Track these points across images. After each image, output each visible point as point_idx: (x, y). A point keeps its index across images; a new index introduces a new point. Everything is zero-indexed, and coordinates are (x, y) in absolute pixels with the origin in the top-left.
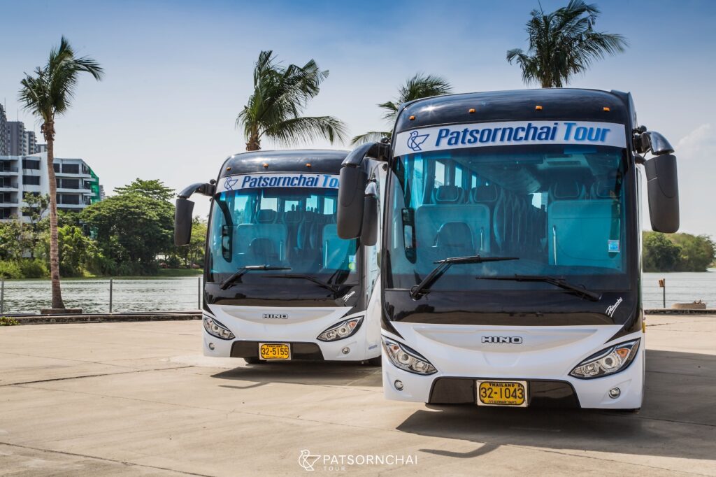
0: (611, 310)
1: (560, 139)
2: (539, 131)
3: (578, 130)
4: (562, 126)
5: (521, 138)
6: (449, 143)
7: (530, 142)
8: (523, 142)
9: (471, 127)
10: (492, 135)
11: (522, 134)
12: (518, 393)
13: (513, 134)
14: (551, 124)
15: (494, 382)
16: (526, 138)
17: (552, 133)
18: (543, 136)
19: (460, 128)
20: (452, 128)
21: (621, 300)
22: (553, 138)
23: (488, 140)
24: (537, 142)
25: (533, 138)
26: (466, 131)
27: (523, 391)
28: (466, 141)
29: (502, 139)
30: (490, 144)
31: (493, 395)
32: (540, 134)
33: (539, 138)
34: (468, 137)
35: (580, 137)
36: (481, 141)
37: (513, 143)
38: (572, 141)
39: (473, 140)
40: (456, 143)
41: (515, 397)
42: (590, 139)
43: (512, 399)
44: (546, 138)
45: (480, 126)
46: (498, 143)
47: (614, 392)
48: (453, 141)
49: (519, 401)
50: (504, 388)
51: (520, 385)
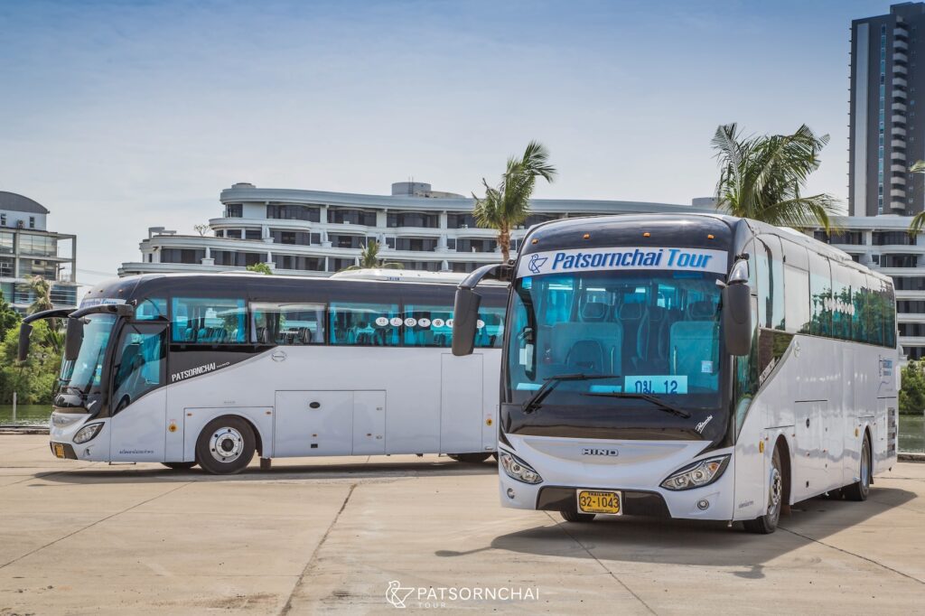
1: (663, 265)
4: (667, 252)
6: (564, 267)
7: (636, 267)
8: (630, 267)
9: (584, 252)
10: (602, 259)
11: (629, 259)
12: (614, 502)
13: (622, 259)
14: (656, 250)
15: (593, 491)
16: (633, 263)
17: (656, 259)
18: (649, 262)
19: (574, 252)
20: (569, 253)
21: (711, 417)
22: (657, 264)
23: (598, 264)
24: (643, 267)
25: (639, 264)
26: (580, 255)
27: (618, 500)
28: (579, 265)
29: (611, 264)
30: (600, 268)
31: (592, 503)
32: (646, 260)
33: (645, 264)
34: (581, 261)
35: (683, 263)
36: (592, 265)
37: (621, 267)
38: (675, 267)
39: (585, 264)
40: (570, 266)
41: (611, 506)
42: (692, 265)
43: (608, 508)
44: (651, 264)
45: (593, 251)
46: (607, 267)
47: (703, 504)
48: (568, 265)
49: (615, 510)
50: (601, 498)
51: (616, 495)
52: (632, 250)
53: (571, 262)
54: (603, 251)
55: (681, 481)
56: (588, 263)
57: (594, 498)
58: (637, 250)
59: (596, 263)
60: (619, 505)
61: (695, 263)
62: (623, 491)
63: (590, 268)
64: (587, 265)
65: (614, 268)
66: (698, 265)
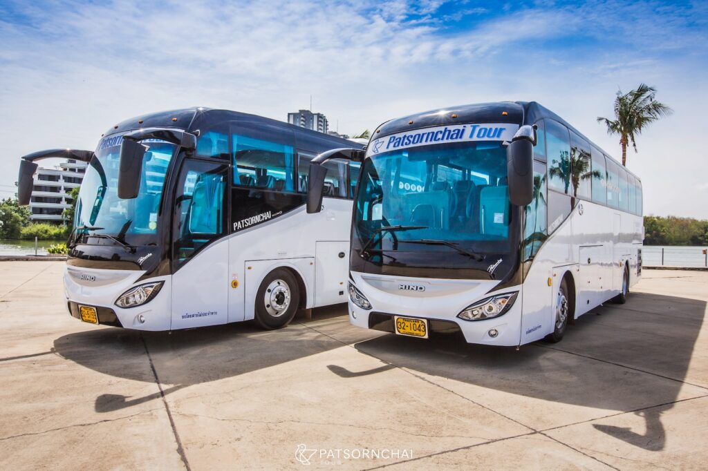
0: (492, 268)
1: (466, 138)
2: (452, 133)
3: (480, 130)
4: (469, 128)
5: (439, 139)
6: (394, 146)
7: (445, 141)
8: (440, 142)
9: (408, 134)
10: (420, 137)
11: (440, 136)
12: (422, 328)
13: (434, 136)
14: (461, 127)
15: (406, 318)
16: (443, 139)
17: (460, 133)
18: (455, 136)
19: (401, 135)
20: (397, 136)
21: (501, 260)
22: (461, 137)
23: (417, 142)
24: (450, 141)
25: (447, 139)
26: (405, 136)
27: (425, 326)
28: (404, 144)
29: (426, 141)
30: (419, 144)
31: (405, 327)
32: (453, 135)
33: (452, 138)
34: (406, 141)
35: (481, 135)
36: (413, 143)
37: (434, 142)
38: (475, 139)
39: (408, 142)
40: (398, 146)
41: (420, 330)
42: (488, 136)
43: (418, 332)
44: (456, 138)
45: (413, 133)
46: (424, 143)
48: (397, 145)
49: (422, 333)
50: (412, 323)
51: (422, 322)
52: (442, 129)
53: (399, 142)
54: (421, 132)
55: (475, 313)
56: (410, 141)
57: (407, 323)
58: (446, 128)
59: (415, 141)
60: (425, 330)
61: (491, 135)
62: (429, 320)
63: (411, 145)
64: (409, 143)
65: (429, 143)
66: (493, 136)
